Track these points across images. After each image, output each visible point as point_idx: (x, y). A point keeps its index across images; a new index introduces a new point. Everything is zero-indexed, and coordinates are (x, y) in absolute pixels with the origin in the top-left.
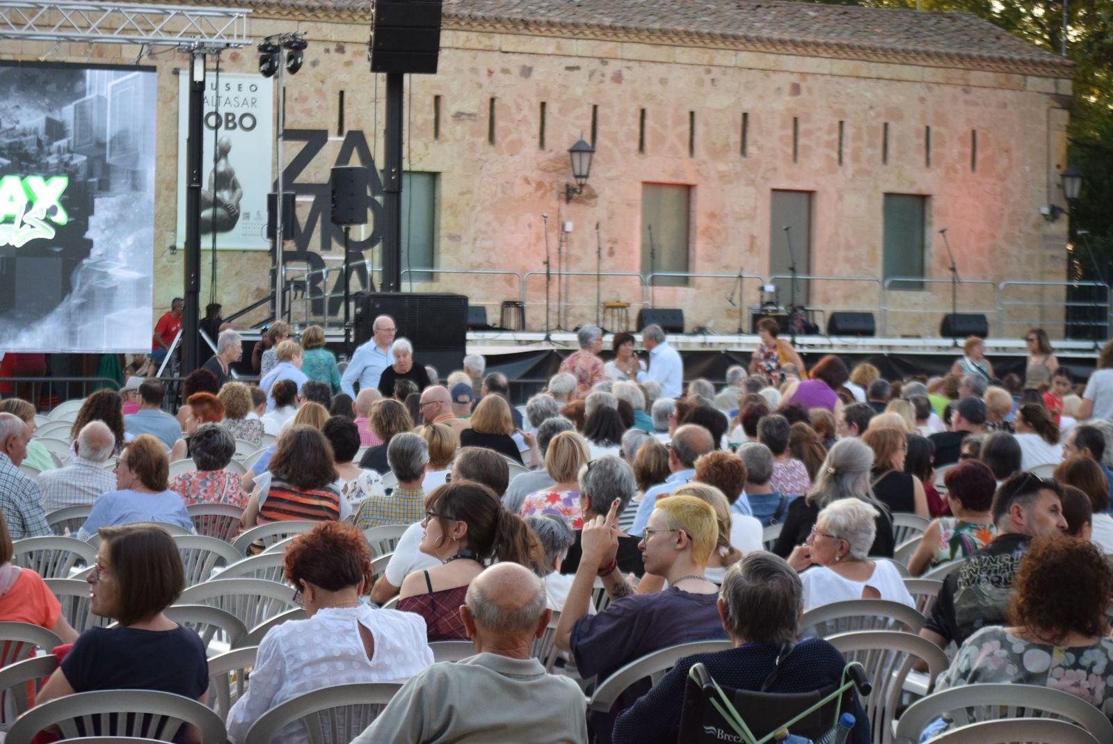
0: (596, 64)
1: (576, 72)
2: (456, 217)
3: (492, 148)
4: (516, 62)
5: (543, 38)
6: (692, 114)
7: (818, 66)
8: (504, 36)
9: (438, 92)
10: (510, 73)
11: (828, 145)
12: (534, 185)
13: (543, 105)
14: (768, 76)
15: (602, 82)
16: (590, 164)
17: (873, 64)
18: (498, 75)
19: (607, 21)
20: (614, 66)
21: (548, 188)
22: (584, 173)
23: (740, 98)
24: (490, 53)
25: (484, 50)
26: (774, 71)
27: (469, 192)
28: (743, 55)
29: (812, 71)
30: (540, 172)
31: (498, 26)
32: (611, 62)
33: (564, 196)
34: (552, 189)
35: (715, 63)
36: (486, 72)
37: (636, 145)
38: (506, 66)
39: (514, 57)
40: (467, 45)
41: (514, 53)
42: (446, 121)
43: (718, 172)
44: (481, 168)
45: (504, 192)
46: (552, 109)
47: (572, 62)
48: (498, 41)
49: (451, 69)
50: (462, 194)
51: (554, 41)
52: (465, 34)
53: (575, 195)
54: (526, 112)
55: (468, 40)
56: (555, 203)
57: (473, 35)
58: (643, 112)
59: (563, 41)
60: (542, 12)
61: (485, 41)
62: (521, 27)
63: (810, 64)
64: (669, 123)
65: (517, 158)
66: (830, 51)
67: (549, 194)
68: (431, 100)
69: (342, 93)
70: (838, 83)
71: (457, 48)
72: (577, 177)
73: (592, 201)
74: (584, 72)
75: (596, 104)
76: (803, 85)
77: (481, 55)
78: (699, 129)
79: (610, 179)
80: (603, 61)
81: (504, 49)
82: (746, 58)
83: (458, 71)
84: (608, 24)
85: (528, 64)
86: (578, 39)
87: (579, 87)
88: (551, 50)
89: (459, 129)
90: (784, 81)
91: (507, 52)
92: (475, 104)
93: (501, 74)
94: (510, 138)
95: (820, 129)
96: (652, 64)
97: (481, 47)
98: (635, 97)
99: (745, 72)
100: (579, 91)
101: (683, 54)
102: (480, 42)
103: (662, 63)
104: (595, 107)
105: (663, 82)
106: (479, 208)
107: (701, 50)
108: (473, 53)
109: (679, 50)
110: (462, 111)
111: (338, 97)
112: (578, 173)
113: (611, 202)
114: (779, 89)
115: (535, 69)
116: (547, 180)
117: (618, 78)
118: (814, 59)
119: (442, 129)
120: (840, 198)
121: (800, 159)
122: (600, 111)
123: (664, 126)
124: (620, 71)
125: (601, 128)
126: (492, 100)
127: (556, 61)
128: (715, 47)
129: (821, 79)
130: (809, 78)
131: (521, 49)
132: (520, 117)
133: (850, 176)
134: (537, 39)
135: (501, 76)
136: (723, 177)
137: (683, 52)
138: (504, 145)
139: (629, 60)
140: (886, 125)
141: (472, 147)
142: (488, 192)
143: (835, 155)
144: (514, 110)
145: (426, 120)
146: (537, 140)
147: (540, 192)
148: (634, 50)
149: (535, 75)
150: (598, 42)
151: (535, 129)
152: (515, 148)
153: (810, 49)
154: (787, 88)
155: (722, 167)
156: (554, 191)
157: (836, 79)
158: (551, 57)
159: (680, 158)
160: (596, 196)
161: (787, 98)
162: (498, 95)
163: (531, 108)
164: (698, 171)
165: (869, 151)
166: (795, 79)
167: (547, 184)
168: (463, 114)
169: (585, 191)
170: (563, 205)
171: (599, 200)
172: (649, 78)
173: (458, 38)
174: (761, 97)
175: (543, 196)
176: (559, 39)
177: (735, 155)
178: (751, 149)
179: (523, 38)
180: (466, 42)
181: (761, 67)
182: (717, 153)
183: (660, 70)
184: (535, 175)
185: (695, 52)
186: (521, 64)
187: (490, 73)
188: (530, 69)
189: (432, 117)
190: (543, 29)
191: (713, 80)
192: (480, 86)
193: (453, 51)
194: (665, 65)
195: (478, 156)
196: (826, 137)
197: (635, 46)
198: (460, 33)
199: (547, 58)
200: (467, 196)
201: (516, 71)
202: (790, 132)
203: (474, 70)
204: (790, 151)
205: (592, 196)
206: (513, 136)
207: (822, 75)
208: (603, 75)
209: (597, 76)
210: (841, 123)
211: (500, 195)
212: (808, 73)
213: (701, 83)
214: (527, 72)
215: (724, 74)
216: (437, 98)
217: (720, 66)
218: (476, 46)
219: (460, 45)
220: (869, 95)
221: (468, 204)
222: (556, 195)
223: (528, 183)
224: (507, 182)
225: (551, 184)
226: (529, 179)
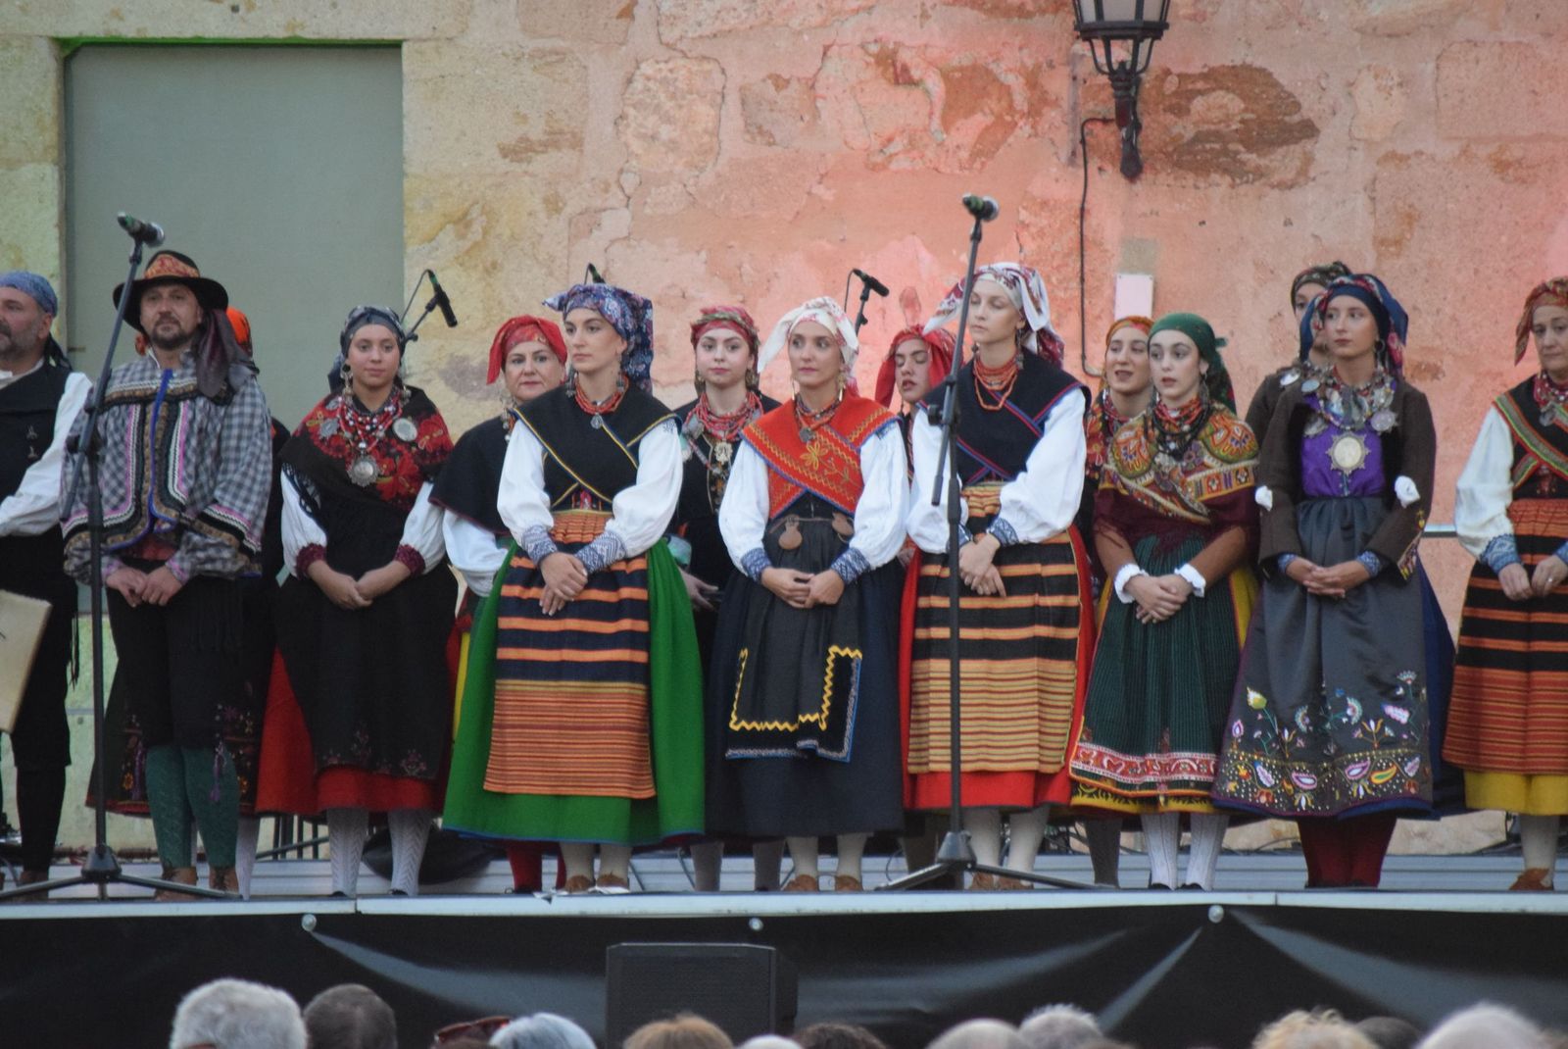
12: (935, 85)
21: (1020, 100)
27: (562, 137)
34: (1040, 102)
45: (757, 131)
50: (518, 151)
56: (1058, 183)
67: (1024, 129)
73: (1283, 161)
106: (617, 222)
113: (1392, 157)
142: (666, 132)
147: (980, 120)
156: (1052, 115)
160: (1309, 130)
167: (1010, 79)
170: (1108, 183)
171: (1329, 149)
200: (541, 164)
205: (1280, 126)
211: (734, 143)
221: (554, 205)
222: (1065, 139)
223: (902, 77)
224: (780, 83)
225: (1032, 82)
226: (905, 56)
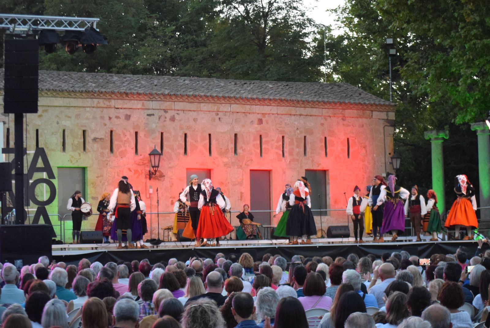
0: (162, 113)
1: (152, 116)
2: (95, 188)
3: (112, 155)
4: (122, 113)
5: (136, 101)
6: (210, 135)
7: (271, 110)
8: (116, 100)
9: (84, 129)
10: (120, 118)
11: (277, 148)
12: (133, 171)
13: (136, 133)
14: (247, 116)
15: (165, 121)
16: (159, 161)
17: (297, 108)
18: (114, 120)
19: (167, 92)
20: (171, 113)
21: (140, 172)
22: (157, 165)
23: (233, 127)
24: (110, 109)
25: (107, 108)
26: (249, 113)
27: (102, 176)
28: (233, 106)
29: (268, 112)
30: (135, 165)
31: (113, 96)
32: (169, 111)
33: (148, 176)
34: (142, 173)
35: (220, 110)
36: (108, 118)
37: (183, 151)
38: (118, 115)
39: (121, 111)
40: (99, 105)
41: (121, 108)
42: (89, 142)
43: (223, 162)
44: (107, 164)
46: (141, 135)
47: (150, 112)
48: (113, 103)
49: (91, 117)
50: (98, 177)
51: (141, 102)
52: (97, 100)
53: (153, 176)
54: (128, 136)
55: (99, 103)
56: (144, 180)
57: (101, 101)
58: (186, 135)
59: (145, 102)
60: (136, 88)
61: (107, 103)
62: (124, 96)
63: (266, 109)
64: (199, 140)
65: (124, 159)
66: (276, 103)
67: (141, 175)
68: (81, 133)
69: (37, 131)
70: (281, 118)
71: (93, 107)
72: (153, 167)
73: (162, 179)
74: (156, 116)
75: (163, 131)
76: (264, 120)
77: (105, 110)
78: (213, 142)
79: (171, 168)
80: (166, 111)
81: (116, 107)
82: (235, 107)
83: (94, 118)
84: (167, 93)
85: (129, 113)
86: (152, 101)
87: (154, 124)
88: (139, 106)
89: (95, 146)
90: (254, 118)
91: (118, 108)
92: (103, 133)
93: (116, 119)
94: (121, 149)
95: (273, 140)
96: (190, 112)
97: (105, 106)
98: (181, 128)
99: (235, 114)
100: (154, 126)
101: (204, 107)
102: (105, 104)
103: (193, 111)
104: (162, 134)
105: (195, 120)
106: (106, 184)
107: (213, 104)
108: (101, 109)
109: (202, 105)
110: (97, 137)
111: (35, 132)
112: (153, 165)
113: (171, 179)
114: (252, 121)
115: (132, 116)
116: (140, 169)
117: (173, 119)
118: (269, 107)
119: (87, 146)
120: (284, 173)
121: (263, 154)
122: (164, 135)
123: (197, 141)
124: (174, 115)
125: (165, 143)
126: (111, 132)
127: (142, 112)
128: (220, 102)
129: (273, 116)
130: (266, 116)
131: (125, 106)
132: (125, 139)
133: (288, 162)
134: (133, 101)
135: (116, 120)
136: (226, 165)
137: (204, 106)
138: (118, 153)
139: (178, 110)
140: (305, 137)
141: (102, 154)
143: (281, 153)
144: (122, 136)
145: (79, 142)
146: (134, 150)
147: (137, 175)
148: (180, 105)
149: (132, 119)
150: (162, 102)
151: (133, 145)
152: (123, 154)
153: (266, 102)
154: (256, 121)
155: (225, 160)
157: (280, 116)
158: (140, 110)
159: (205, 156)
160: (164, 176)
161: (256, 126)
162: (114, 129)
163: (131, 135)
164: (214, 162)
165: (297, 150)
166: (260, 116)
168: (97, 138)
169: (157, 173)
170: (148, 180)
171: (166, 178)
172: (188, 118)
173: (93, 102)
174: (243, 126)
175: (137, 177)
176: (143, 101)
177: (231, 153)
178: (239, 151)
179: (126, 101)
180: (97, 104)
181: (243, 111)
182: (222, 154)
183: (194, 115)
184: (133, 167)
185: (210, 105)
186: (125, 114)
187: (110, 118)
188: (130, 116)
189: (82, 140)
190: (135, 97)
191: (220, 118)
192: (105, 125)
193: (92, 108)
194: (196, 112)
195: (105, 158)
196: (276, 144)
197: (181, 103)
198: (95, 100)
199: (137, 110)
200: (100, 178)
201: (123, 117)
202: (258, 142)
203: (102, 118)
204: (259, 151)
205: (162, 176)
206: (123, 149)
207: (273, 114)
208: (166, 118)
209: (162, 119)
210: (283, 137)
211: (116, 177)
212: (266, 114)
213: (214, 120)
214: (128, 117)
215: (225, 115)
216: (84, 132)
217: (223, 112)
218: (102, 105)
219: (95, 105)
220: (296, 123)
221: (101, 182)
222: (144, 176)
223: (131, 171)
224: (120, 171)
225: (141, 171)
226: (131, 169)
